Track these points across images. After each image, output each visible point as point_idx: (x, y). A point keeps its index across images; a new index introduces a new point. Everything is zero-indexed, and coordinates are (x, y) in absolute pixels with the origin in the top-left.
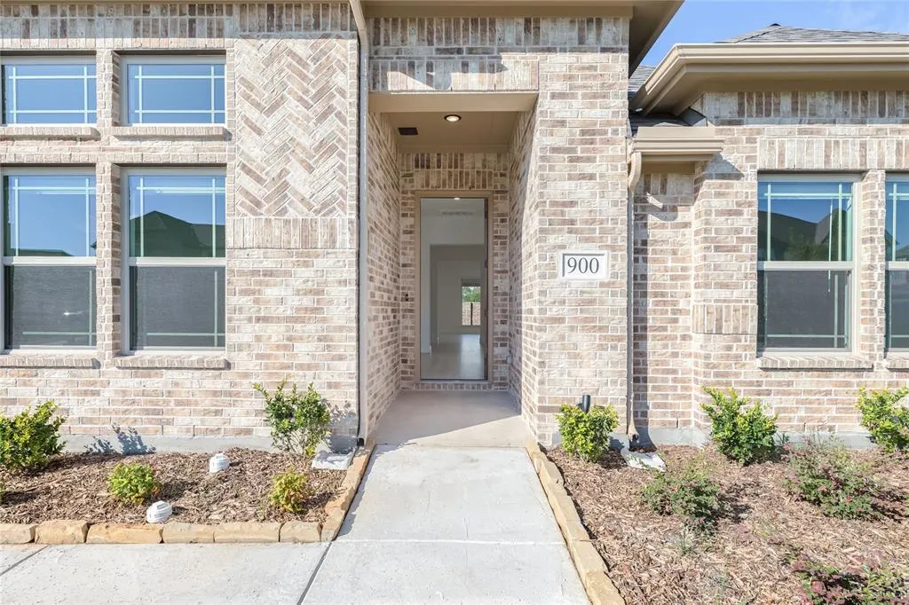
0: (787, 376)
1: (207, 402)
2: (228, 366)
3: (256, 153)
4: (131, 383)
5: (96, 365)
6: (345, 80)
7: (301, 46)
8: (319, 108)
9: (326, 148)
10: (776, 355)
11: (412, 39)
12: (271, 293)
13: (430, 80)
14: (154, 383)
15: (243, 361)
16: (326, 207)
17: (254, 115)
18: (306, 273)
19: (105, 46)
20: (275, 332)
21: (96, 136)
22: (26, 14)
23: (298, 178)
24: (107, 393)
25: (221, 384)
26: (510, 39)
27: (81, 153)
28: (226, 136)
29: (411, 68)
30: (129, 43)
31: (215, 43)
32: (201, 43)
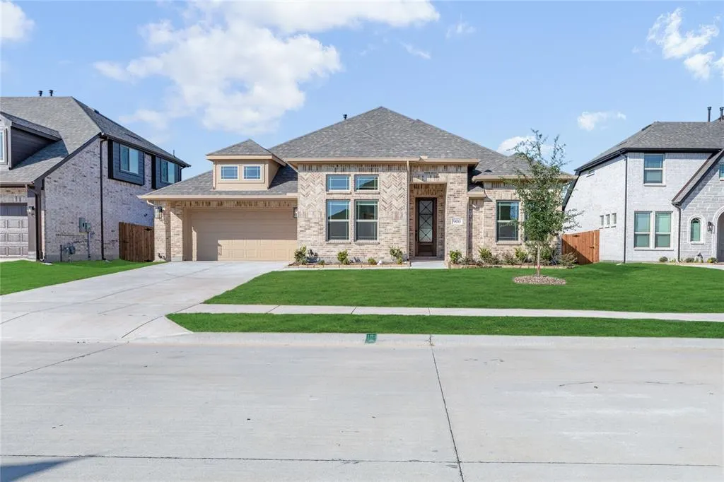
0: (503, 246)
1: (374, 251)
2: (379, 244)
3: (385, 197)
4: (358, 247)
5: (350, 243)
6: (405, 181)
7: (395, 174)
8: (399, 187)
9: (401, 196)
10: (500, 242)
11: (419, 170)
12: (388, 227)
13: (423, 180)
14: (362, 247)
15: (382, 243)
16: (401, 209)
17: (385, 188)
18: (397, 223)
19: (353, 174)
20: (389, 236)
21: (351, 193)
22: (336, 166)
23: (394, 202)
24: (352, 249)
25: (377, 248)
26: (441, 170)
27: (347, 197)
28: (379, 193)
29: (418, 177)
30: (358, 173)
31: (377, 173)
32: (373, 173)
